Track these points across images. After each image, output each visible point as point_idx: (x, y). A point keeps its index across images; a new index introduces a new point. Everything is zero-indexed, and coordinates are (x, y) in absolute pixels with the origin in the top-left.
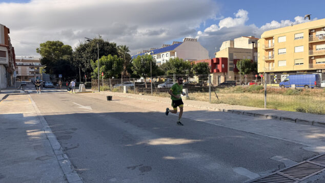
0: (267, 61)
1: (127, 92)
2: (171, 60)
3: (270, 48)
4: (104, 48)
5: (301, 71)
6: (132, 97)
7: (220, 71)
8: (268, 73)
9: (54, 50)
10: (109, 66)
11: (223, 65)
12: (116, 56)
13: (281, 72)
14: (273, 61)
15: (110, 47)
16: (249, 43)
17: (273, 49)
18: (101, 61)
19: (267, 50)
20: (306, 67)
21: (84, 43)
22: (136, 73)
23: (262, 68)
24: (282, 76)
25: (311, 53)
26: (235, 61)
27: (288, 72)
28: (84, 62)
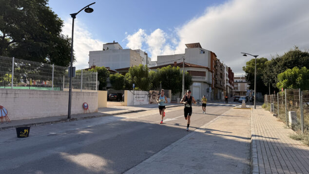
9: (258, 67)
10: (292, 80)
12: (305, 67)
18: (284, 74)
21: (275, 58)
28: (274, 77)
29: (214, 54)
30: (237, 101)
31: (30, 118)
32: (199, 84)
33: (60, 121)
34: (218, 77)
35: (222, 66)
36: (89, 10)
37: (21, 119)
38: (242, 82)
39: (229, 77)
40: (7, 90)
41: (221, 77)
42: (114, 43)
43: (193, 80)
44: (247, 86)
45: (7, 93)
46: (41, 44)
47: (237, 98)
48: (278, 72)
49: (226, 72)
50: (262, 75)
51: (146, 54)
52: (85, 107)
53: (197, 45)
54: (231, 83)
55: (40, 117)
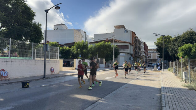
9: (165, 42)
18: (183, 48)
21: (177, 36)
28: (176, 50)
29: (134, 33)
30: (150, 66)
31: (20, 77)
32: (124, 54)
33: (40, 79)
34: (137, 49)
35: (139, 41)
36: (57, 8)
37: (15, 78)
38: (153, 53)
39: (144, 49)
40: (7, 59)
41: (139, 49)
42: (62, 24)
43: (120, 51)
44: (157, 55)
45: (7, 62)
46: (25, 29)
47: (150, 64)
48: (178, 46)
49: (142, 46)
50: (168, 48)
51: (85, 33)
52: (52, 70)
53: (123, 27)
54: (146, 54)
55: (26, 77)
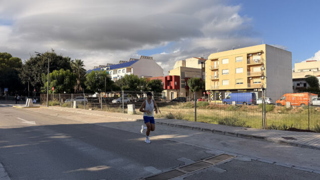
0: (213, 80)
1: (77, 107)
2: (127, 76)
3: (215, 68)
4: (56, 62)
5: (242, 89)
6: (80, 112)
7: (173, 88)
8: (214, 91)
9: (1, 62)
10: (61, 80)
11: (176, 83)
12: (69, 70)
13: (225, 90)
14: (218, 80)
15: (63, 62)
16: (199, 63)
17: (217, 70)
18: (53, 75)
19: (212, 70)
20: (245, 86)
21: (34, 57)
22: (90, 89)
23: (209, 86)
24: (226, 93)
25: (249, 74)
26: (186, 79)
27: (231, 90)
28: (34, 76)
